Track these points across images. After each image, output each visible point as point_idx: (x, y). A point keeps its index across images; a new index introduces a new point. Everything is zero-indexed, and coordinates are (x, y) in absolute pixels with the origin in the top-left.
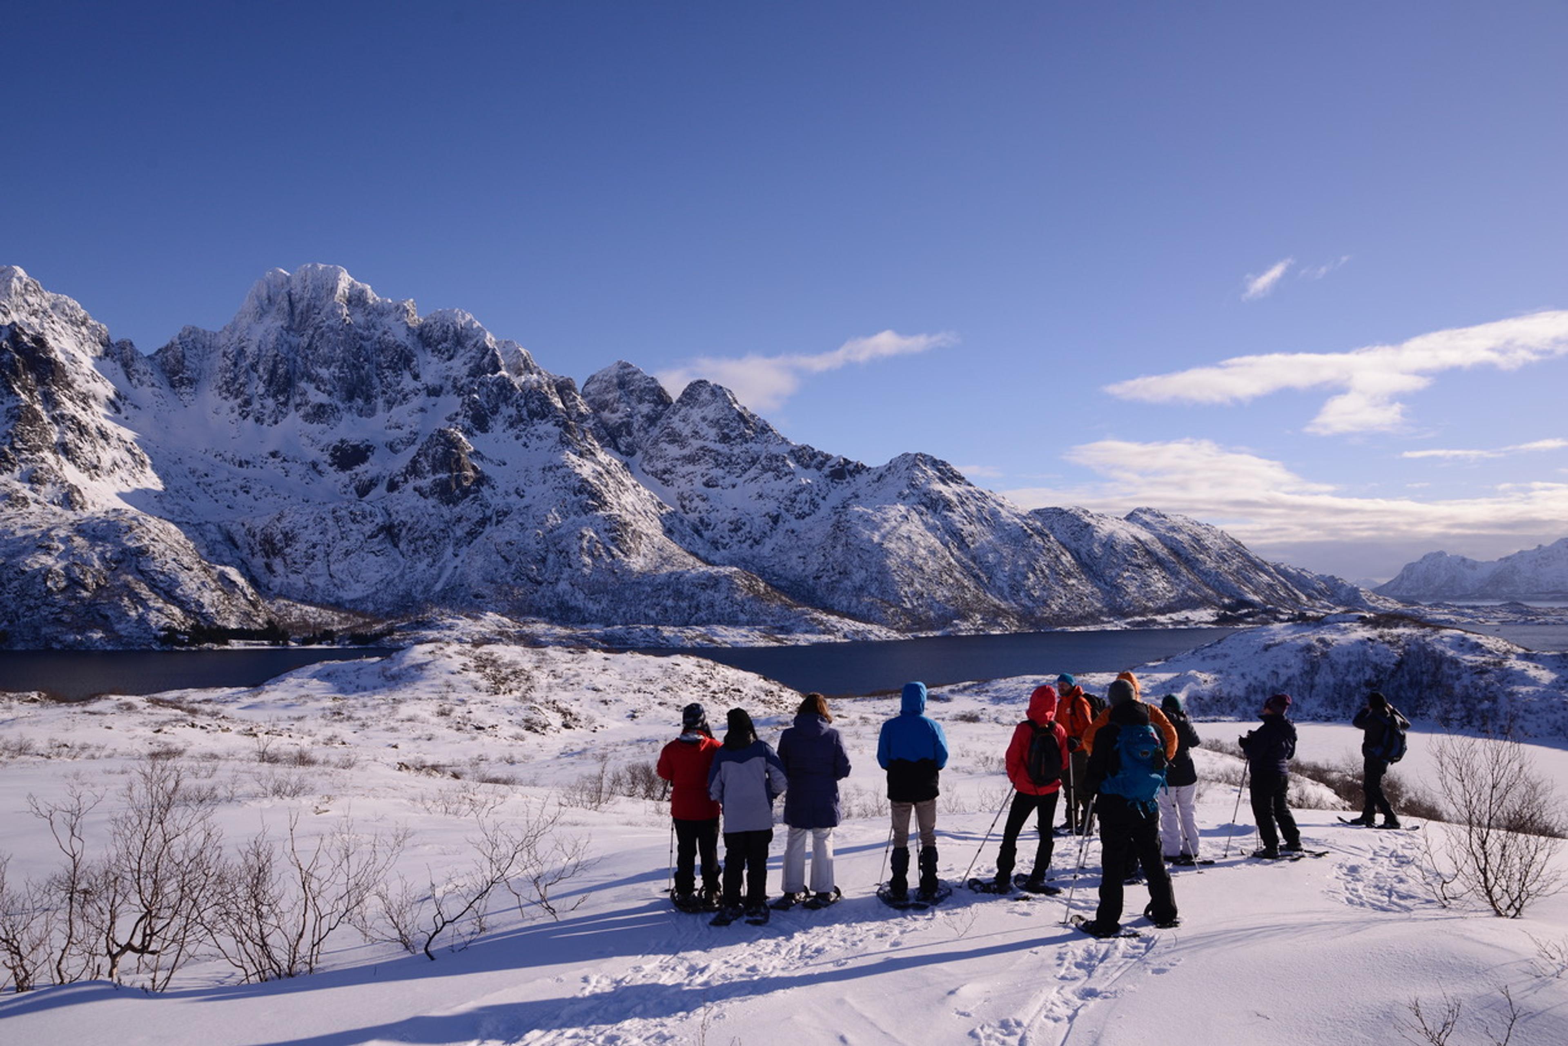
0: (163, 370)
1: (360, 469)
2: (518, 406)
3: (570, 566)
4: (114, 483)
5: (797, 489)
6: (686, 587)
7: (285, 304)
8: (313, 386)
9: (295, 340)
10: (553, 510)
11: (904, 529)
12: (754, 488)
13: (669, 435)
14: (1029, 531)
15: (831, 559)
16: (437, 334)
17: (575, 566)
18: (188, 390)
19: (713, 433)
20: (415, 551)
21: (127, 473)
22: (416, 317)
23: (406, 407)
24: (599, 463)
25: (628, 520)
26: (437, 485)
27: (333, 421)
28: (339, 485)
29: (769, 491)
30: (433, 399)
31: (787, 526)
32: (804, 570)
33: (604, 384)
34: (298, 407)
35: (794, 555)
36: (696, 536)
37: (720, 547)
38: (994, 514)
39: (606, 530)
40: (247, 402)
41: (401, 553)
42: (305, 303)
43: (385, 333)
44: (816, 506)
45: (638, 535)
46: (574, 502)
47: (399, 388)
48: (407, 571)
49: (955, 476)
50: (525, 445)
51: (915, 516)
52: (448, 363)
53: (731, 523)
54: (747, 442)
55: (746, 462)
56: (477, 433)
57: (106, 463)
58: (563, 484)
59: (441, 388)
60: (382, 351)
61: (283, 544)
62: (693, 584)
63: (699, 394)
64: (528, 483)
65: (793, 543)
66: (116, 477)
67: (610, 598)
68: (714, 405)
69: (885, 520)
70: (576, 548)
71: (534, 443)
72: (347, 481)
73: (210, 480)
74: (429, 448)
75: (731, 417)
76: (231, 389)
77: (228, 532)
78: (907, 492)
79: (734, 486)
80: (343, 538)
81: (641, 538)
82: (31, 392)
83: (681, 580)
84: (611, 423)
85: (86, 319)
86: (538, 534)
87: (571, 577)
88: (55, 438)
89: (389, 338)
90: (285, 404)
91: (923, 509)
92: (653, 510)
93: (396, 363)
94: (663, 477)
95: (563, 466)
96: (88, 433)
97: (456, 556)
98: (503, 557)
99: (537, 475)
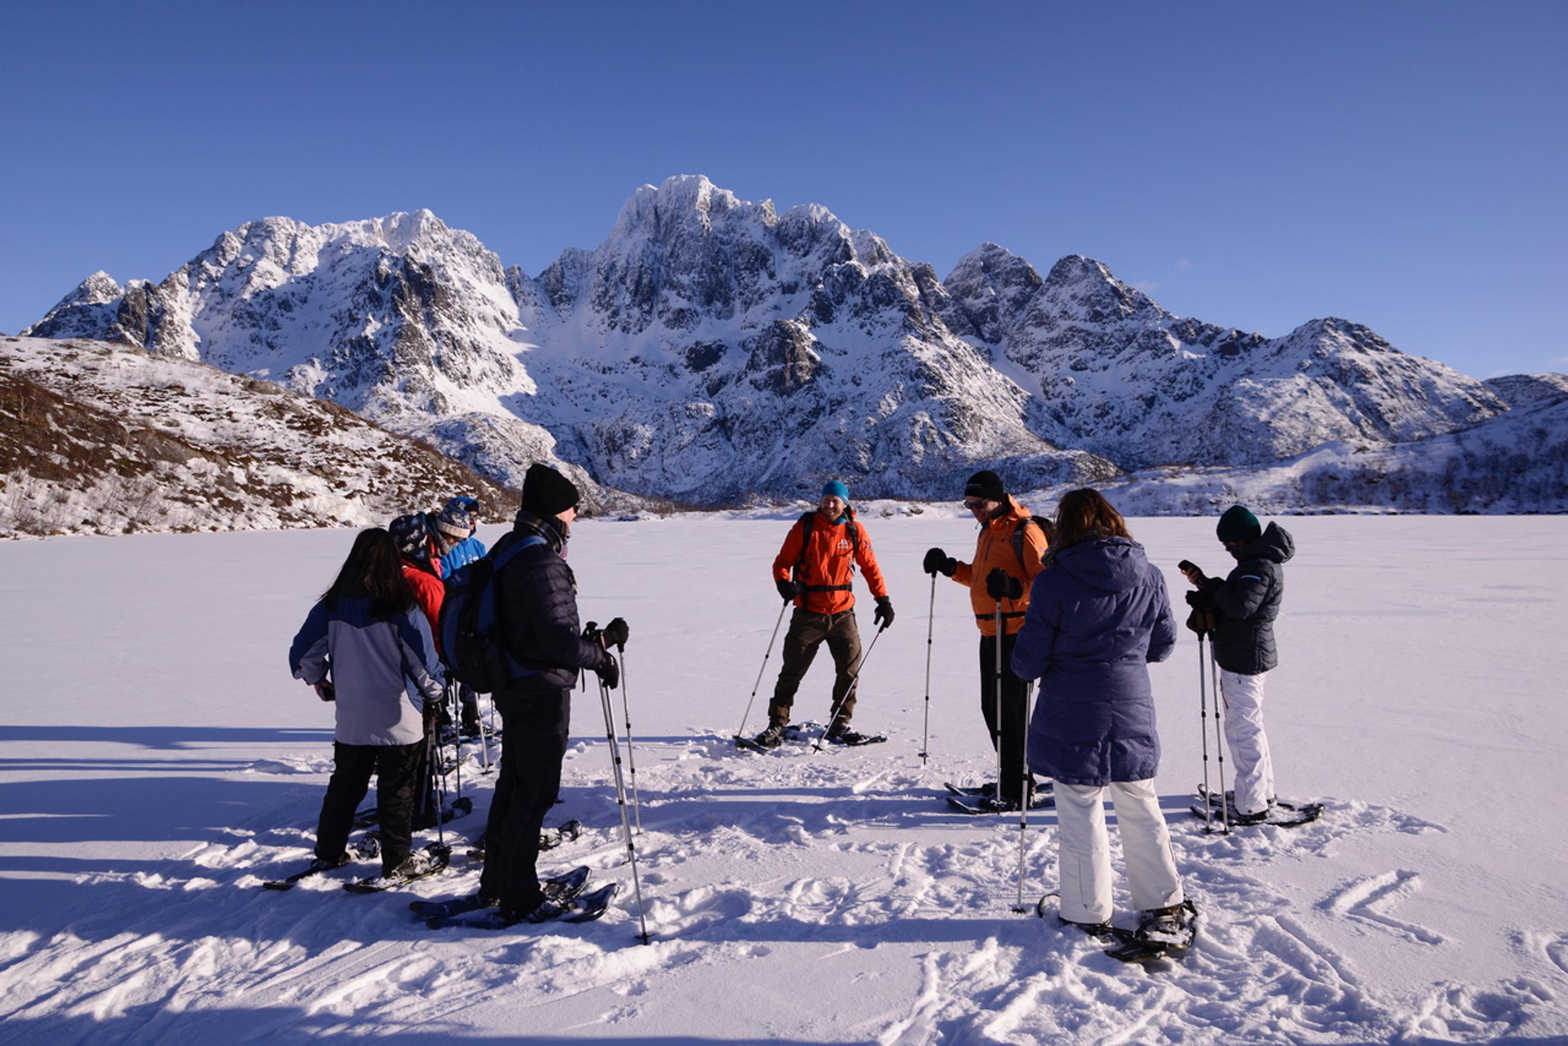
0: (546, 291)
1: (711, 369)
2: (863, 293)
3: (900, 454)
4: (481, 391)
5: (1178, 367)
6: (1022, 472)
7: (652, 217)
8: (675, 292)
9: (659, 251)
10: (887, 396)
11: (1301, 406)
12: (1128, 369)
13: (1036, 317)
14: (1476, 404)
15: (1207, 442)
16: (793, 231)
17: (905, 453)
18: (566, 306)
19: (1083, 312)
20: (747, 444)
21: (494, 381)
22: (774, 216)
23: (761, 307)
24: (946, 347)
25: (967, 404)
26: (771, 377)
27: (692, 325)
28: (693, 386)
29: (1145, 372)
30: (788, 296)
31: (1164, 409)
32: (1176, 456)
33: (968, 269)
34: (661, 313)
35: (1167, 441)
36: (1055, 423)
37: (1083, 433)
38: (1428, 385)
39: (941, 415)
40: (615, 313)
41: (734, 446)
42: (669, 214)
43: (743, 235)
44: (1200, 385)
45: (978, 420)
46: (909, 387)
47: (756, 288)
48: (737, 464)
49: (1376, 342)
50: (869, 333)
51: (1317, 390)
52: (804, 260)
53: (1097, 408)
54: (1121, 319)
55: (1120, 341)
56: (821, 324)
57: (475, 372)
58: (900, 369)
59: (797, 284)
60: (740, 253)
61: (622, 441)
62: (1030, 470)
63: (1070, 270)
64: (866, 371)
65: (1168, 427)
66: (483, 386)
67: (937, 485)
68: (1085, 281)
69: (1278, 396)
70: (907, 435)
71: (878, 330)
72: (700, 382)
73: (573, 386)
74: (766, 340)
75: (1103, 293)
76: (603, 302)
77: (580, 433)
78: (1308, 362)
79: (1105, 368)
80: (677, 433)
81: (981, 422)
82: (415, 313)
83: (1017, 465)
84: (974, 309)
85: (480, 249)
86: (869, 422)
87: (901, 465)
88: (433, 353)
89: (747, 239)
90: (649, 312)
91: (1330, 382)
92: (1005, 395)
93: (753, 264)
94: (1029, 362)
95: (903, 350)
96: (461, 346)
97: (786, 447)
98: (832, 446)
99: (876, 361)
